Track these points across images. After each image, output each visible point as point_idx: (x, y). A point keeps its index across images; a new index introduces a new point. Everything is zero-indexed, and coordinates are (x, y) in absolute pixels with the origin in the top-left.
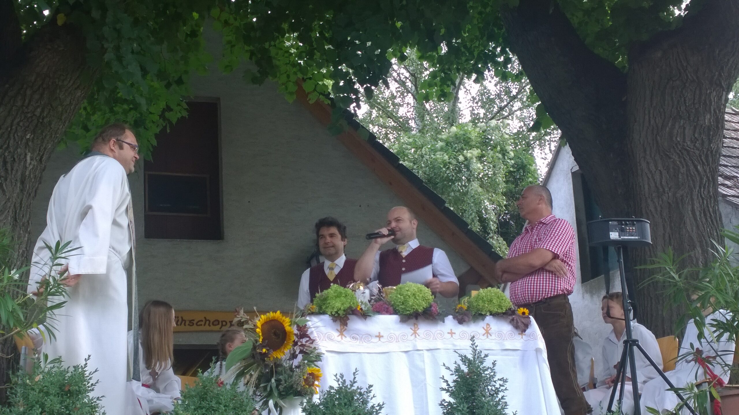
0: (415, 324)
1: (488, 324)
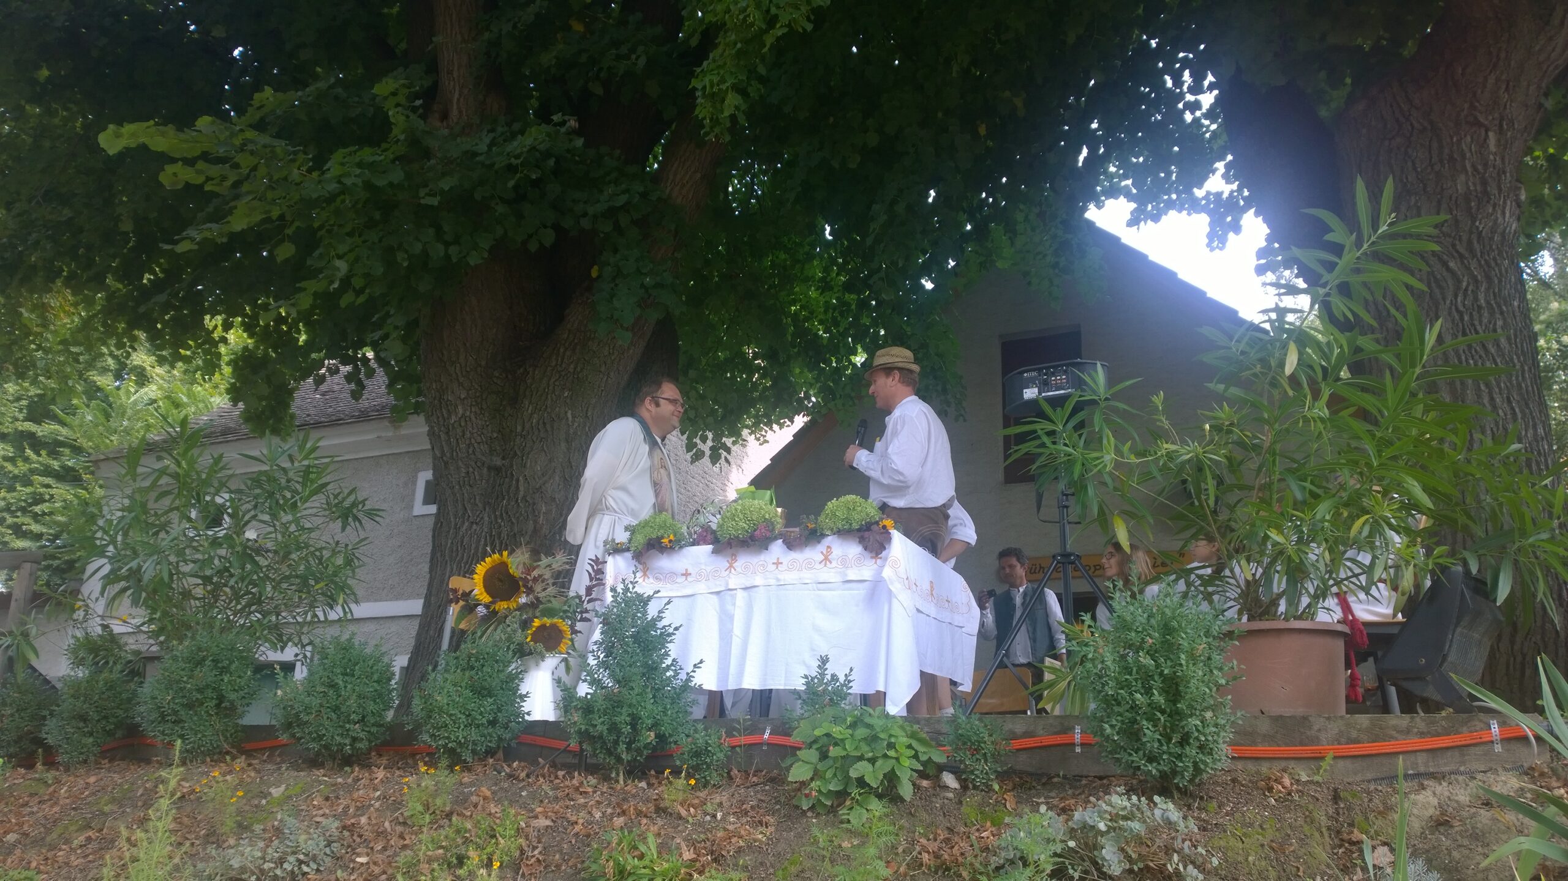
0: (732, 555)
1: (829, 547)
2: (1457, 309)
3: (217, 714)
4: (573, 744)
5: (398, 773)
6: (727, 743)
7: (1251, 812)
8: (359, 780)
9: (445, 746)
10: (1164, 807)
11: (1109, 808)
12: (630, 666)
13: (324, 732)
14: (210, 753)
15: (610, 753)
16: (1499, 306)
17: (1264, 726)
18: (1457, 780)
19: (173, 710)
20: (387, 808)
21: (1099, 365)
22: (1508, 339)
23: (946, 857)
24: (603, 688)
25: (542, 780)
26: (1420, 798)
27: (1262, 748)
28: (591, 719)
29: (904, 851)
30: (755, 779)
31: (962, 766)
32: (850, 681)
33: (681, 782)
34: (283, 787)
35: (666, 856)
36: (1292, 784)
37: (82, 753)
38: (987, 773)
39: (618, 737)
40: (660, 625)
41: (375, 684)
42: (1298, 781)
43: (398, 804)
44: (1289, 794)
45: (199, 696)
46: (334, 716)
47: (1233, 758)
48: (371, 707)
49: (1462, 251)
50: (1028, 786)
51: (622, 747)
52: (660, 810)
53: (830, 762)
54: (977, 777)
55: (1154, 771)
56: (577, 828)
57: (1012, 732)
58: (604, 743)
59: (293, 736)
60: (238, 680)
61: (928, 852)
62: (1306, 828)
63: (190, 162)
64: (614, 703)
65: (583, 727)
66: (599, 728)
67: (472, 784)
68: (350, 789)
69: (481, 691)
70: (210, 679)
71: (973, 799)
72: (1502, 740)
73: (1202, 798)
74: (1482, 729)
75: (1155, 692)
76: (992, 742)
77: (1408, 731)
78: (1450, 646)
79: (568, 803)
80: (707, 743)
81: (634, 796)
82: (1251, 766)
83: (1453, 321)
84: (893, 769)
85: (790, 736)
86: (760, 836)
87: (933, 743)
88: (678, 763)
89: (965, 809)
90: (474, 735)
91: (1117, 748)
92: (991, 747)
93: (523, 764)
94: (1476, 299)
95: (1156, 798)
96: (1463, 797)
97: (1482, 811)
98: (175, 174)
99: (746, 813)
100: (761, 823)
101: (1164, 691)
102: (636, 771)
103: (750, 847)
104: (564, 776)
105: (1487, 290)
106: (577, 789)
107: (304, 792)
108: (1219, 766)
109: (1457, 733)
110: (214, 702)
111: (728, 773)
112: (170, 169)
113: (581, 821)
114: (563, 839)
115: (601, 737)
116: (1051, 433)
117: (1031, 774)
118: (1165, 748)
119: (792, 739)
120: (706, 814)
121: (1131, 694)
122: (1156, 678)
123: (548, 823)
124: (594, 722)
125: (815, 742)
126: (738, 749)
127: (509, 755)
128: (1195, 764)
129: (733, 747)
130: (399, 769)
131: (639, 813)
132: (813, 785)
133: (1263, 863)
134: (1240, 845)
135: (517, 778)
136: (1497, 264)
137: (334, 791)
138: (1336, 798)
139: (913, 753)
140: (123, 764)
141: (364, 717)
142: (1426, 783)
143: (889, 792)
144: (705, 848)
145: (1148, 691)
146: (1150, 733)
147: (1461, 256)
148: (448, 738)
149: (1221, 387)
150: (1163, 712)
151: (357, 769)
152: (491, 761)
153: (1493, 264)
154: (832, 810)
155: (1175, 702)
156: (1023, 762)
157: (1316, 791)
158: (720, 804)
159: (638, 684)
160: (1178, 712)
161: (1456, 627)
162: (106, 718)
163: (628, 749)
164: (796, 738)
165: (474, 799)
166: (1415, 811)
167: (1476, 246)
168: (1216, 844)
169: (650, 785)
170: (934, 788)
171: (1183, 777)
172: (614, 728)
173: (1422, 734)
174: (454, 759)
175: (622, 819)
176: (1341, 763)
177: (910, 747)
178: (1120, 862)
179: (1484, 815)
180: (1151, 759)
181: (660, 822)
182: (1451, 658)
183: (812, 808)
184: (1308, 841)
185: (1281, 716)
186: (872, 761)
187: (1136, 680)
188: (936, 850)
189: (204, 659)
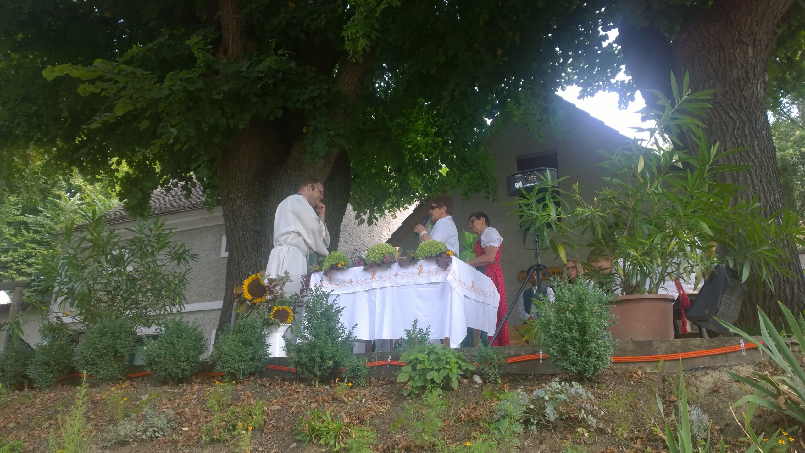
0: (374, 271)
1: (421, 266)
2: (735, 137)
3: (114, 360)
4: (292, 368)
5: (205, 386)
6: (368, 365)
7: (622, 389)
8: (186, 390)
9: (228, 372)
10: (577, 387)
11: (550, 389)
12: (320, 328)
13: (168, 367)
14: (111, 379)
15: (310, 372)
16: (756, 134)
17: (631, 347)
18: (723, 370)
19: (92, 358)
20: (199, 403)
21: (548, 170)
22: (761, 151)
23: (473, 416)
24: (307, 339)
25: (277, 387)
26: (705, 379)
27: (630, 358)
28: (300, 355)
29: (453, 414)
30: (382, 382)
31: (483, 372)
32: (429, 332)
33: (344, 385)
34: (148, 395)
35: (335, 421)
36: (642, 374)
37: (47, 382)
38: (495, 375)
39: (314, 364)
40: (335, 307)
41: (194, 342)
42: (646, 373)
43: (205, 401)
44: (641, 379)
45: (105, 351)
46: (173, 359)
47: (614, 363)
48: (192, 353)
49: (736, 107)
50: (516, 380)
51: (317, 369)
52: (335, 399)
53: (417, 372)
54: (491, 376)
55: (574, 370)
56: (293, 409)
57: (509, 354)
58: (307, 367)
59: (152, 369)
60: (125, 342)
61: (465, 414)
62: (648, 395)
63: (92, 82)
64: (312, 346)
65: (297, 360)
66: (304, 359)
67: (242, 390)
68: (181, 395)
69: (246, 343)
70: (110, 342)
71: (489, 387)
72: (746, 349)
73: (598, 383)
74: (736, 344)
75: (574, 331)
76: (498, 360)
77: (700, 347)
78: (720, 304)
79: (289, 397)
80: (358, 365)
81: (322, 393)
82: (624, 367)
83: (733, 142)
84: (448, 375)
85: (398, 360)
86: (383, 410)
87: (469, 361)
88: (344, 375)
89: (484, 393)
90: (243, 366)
91: (557, 360)
92: (497, 362)
93: (267, 379)
94: (744, 131)
95: (573, 383)
96: (726, 377)
97: (735, 385)
98: (85, 89)
99: (377, 399)
100: (384, 403)
101: (579, 331)
102: (324, 381)
103: (378, 415)
104: (288, 385)
105: (749, 126)
106: (294, 390)
107: (158, 397)
108: (607, 367)
109: (724, 346)
110: (113, 354)
111: (370, 380)
112: (82, 86)
113: (295, 406)
114: (286, 415)
115: (306, 364)
116: (527, 205)
117: (518, 375)
118: (579, 358)
119: (399, 362)
120: (357, 400)
121: (562, 333)
122: (575, 324)
123: (279, 407)
124: (302, 357)
125: (411, 362)
126: (374, 368)
127: (262, 375)
128: (595, 366)
129: (372, 367)
130: (206, 384)
131: (324, 401)
132: (409, 383)
133: (626, 413)
134: (616, 404)
135: (265, 386)
136: (754, 113)
137: (174, 396)
138: (664, 380)
139: (458, 366)
140: (68, 387)
141: (188, 359)
142: (708, 371)
143: (446, 386)
144: (355, 417)
145: (571, 331)
146: (571, 351)
147: (736, 110)
148: (230, 367)
149: (609, 179)
150: (578, 341)
151: (185, 385)
152: (252, 378)
153: (752, 113)
154: (419, 396)
155: (584, 335)
156: (514, 369)
157: (654, 377)
158: (365, 395)
159: (323, 337)
160: (586, 341)
161: (723, 294)
162: (59, 364)
163: (320, 370)
164: (401, 361)
165: (243, 397)
166: (702, 385)
167: (744, 105)
168: (604, 405)
169: (331, 387)
170: (469, 383)
171: (589, 373)
172: (312, 359)
173: (707, 348)
174: (233, 377)
175: (315, 404)
176: (668, 363)
177: (457, 363)
178: (554, 414)
179: (736, 386)
180: (573, 364)
181: (334, 405)
182: (721, 309)
183: (409, 395)
184: (649, 402)
185: (639, 341)
186: (438, 371)
187: (565, 326)
188: (468, 413)
189: (107, 332)
